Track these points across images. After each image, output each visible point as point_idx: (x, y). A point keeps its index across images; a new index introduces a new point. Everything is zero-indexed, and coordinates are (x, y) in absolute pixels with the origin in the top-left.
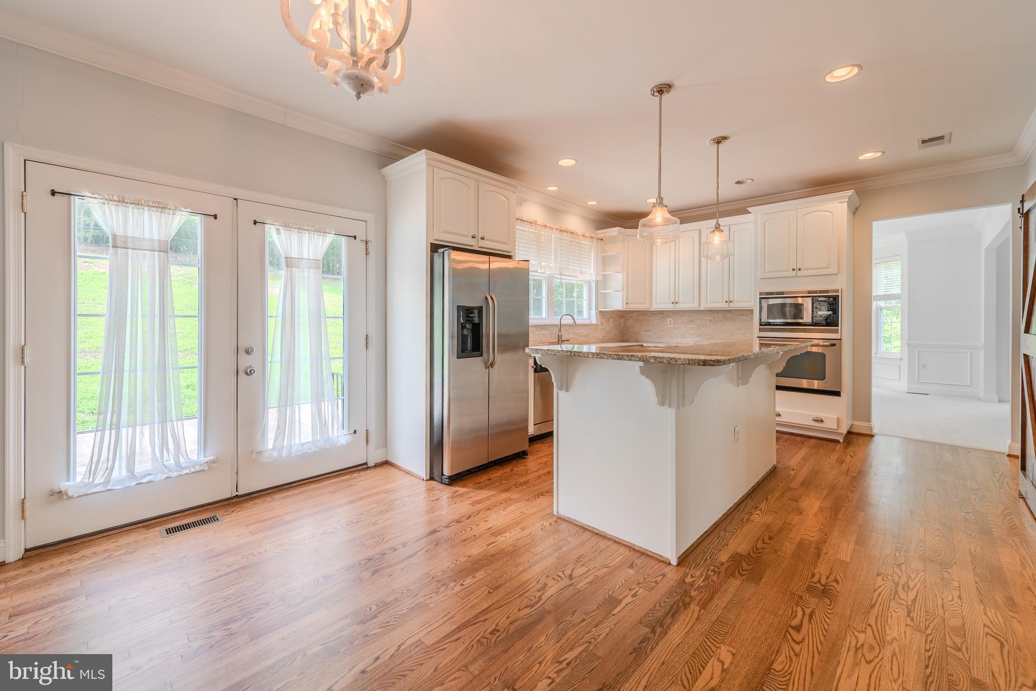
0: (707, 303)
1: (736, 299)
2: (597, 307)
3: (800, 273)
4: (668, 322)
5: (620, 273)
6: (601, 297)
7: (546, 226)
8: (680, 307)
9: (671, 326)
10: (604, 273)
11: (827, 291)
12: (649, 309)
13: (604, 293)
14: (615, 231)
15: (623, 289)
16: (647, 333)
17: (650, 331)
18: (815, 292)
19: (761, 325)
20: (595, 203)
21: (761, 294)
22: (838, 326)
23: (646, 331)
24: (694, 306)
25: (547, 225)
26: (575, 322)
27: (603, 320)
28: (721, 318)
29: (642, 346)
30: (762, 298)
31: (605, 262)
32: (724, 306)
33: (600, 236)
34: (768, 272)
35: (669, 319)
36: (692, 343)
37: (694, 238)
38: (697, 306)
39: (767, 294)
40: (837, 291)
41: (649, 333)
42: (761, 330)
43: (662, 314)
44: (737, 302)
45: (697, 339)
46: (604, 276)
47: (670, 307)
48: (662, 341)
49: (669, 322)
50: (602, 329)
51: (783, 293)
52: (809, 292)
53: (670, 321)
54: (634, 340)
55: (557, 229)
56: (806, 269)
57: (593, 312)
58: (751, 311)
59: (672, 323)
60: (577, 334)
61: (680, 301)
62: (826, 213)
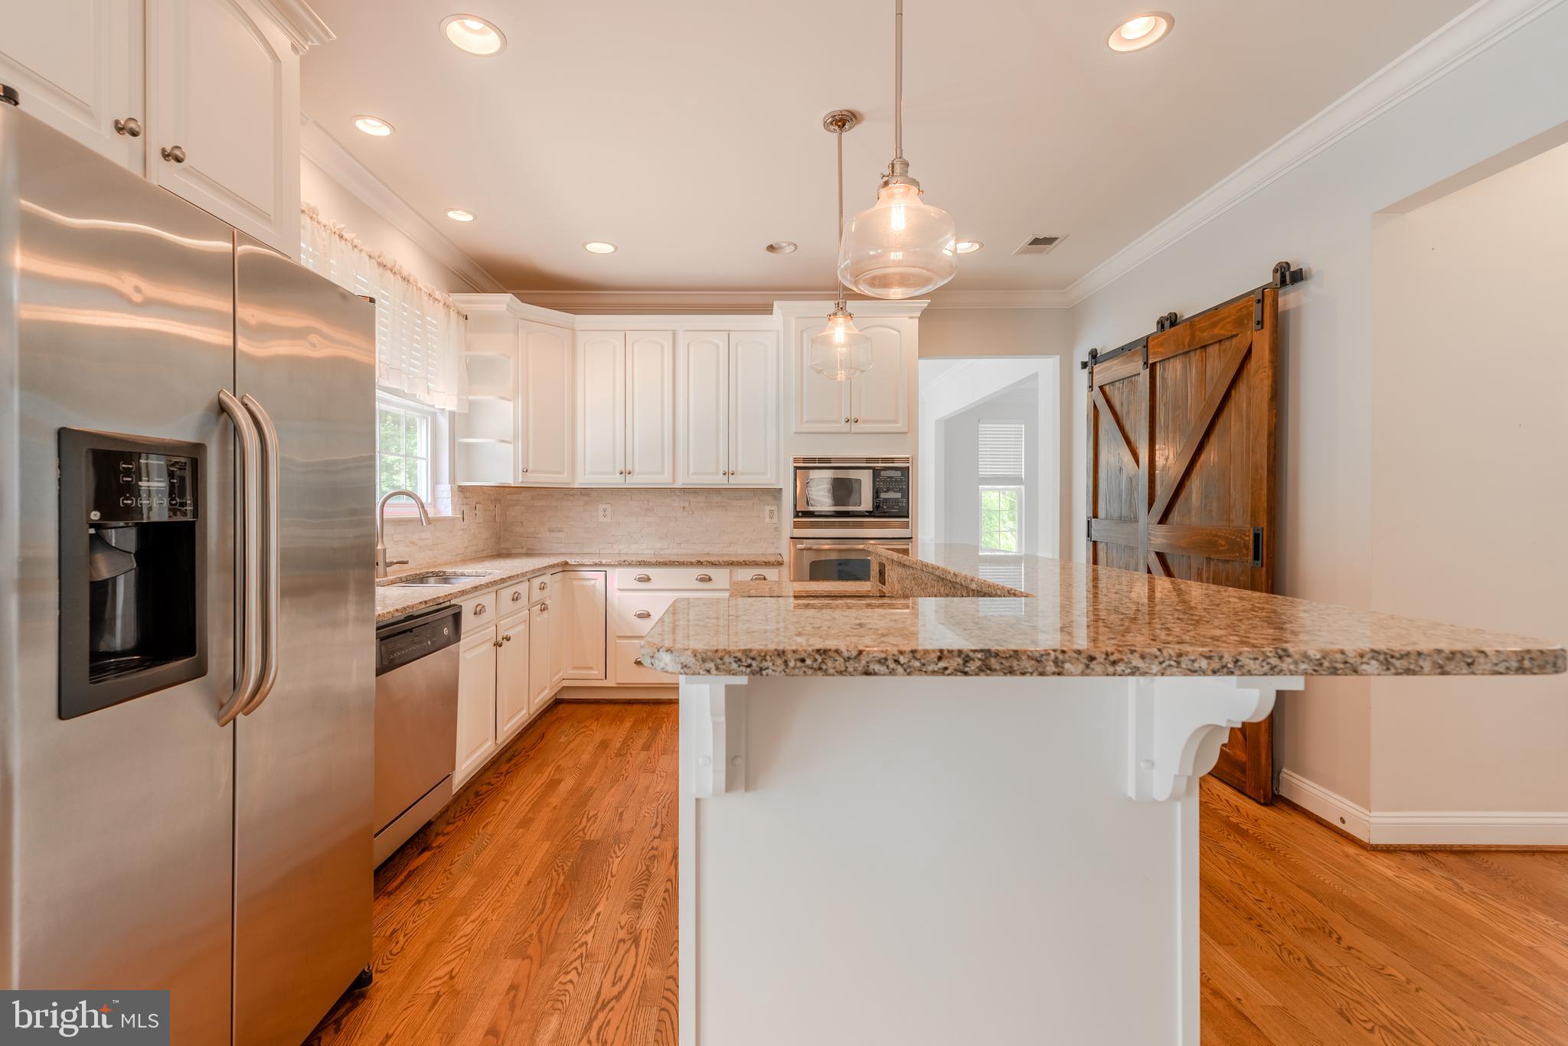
0: (687, 475)
1: (742, 470)
2: (453, 479)
3: (855, 428)
4: (601, 513)
5: (510, 401)
6: (462, 453)
7: (341, 237)
8: (633, 481)
9: (607, 520)
10: (471, 397)
11: (892, 460)
12: (569, 484)
13: (468, 445)
14: (501, 303)
15: (515, 437)
16: (554, 535)
17: (560, 531)
18: (876, 460)
19: (796, 515)
20: (469, 218)
21: (796, 460)
22: (908, 517)
23: (551, 531)
24: (663, 479)
25: (346, 235)
26: (425, 513)
27: (464, 508)
28: (702, 505)
29: (566, 563)
30: (797, 468)
31: (474, 371)
32: (719, 481)
33: (465, 308)
34: (807, 422)
35: (601, 507)
36: (648, 551)
37: (662, 347)
38: (671, 481)
39: (806, 460)
40: (907, 460)
41: (561, 535)
42: (796, 525)
43: (588, 495)
44: (743, 474)
45: (658, 545)
46: (471, 404)
47: (615, 480)
48: (586, 551)
49: (603, 514)
50: (462, 530)
51: (828, 460)
52: (868, 460)
53: (605, 510)
54: (524, 551)
55: (370, 257)
56: (865, 421)
57: (445, 490)
58: (776, 493)
59: (609, 513)
60: (412, 543)
61: (637, 469)
62: (891, 331)
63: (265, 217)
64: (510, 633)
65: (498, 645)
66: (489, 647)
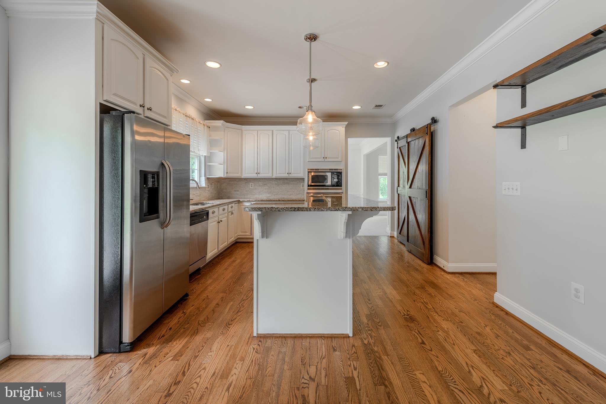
0: (277, 174)
1: (292, 172)
2: (205, 176)
3: (326, 160)
4: (250, 185)
5: (222, 152)
6: (208, 168)
7: (176, 110)
8: (261, 176)
9: (253, 188)
10: (211, 151)
11: (337, 169)
12: (240, 177)
13: (210, 165)
14: (219, 123)
15: (224, 163)
16: (236, 192)
17: (238, 191)
18: (332, 170)
19: (309, 186)
20: (210, 100)
21: (308, 170)
22: (341, 186)
23: (235, 191)
24: (269, 175)
25: (177, 109)
26: (198, 186)
27: (208, 184)
28: (281, 183)
29: (239, 201)
30: (308, 172)
31: (212, 143)
32: (286, 175)
33: (208, 124)
34: (311, 158)
35: (251, 184)
36: (265, 197)
37: (269, 135)
38: (271, 176)
39: (311, 170)
40: (341, 169)
41: (238, 192)
42: (308, 189)
43: (246, 180)
44: (293, 174)
45: (268, 195)
46: (211, 153)
47: (254, 176)
48: (246, 197)
49: (251, 185)
50: (208, 191)
51: (318, 170)
52: (330, 170)
53: (252, 185)
54: (227, 197)
55: (183, 114)
56: (329, 158)
57: (203, 179)
58: (303, 179)
59: (253, 185)
60: (194, 194)
61: (261, 172)
62: (336, 131)
63: (165, 117)
64: (222, 220)
65: (219, 222)
66: (216, 223)
